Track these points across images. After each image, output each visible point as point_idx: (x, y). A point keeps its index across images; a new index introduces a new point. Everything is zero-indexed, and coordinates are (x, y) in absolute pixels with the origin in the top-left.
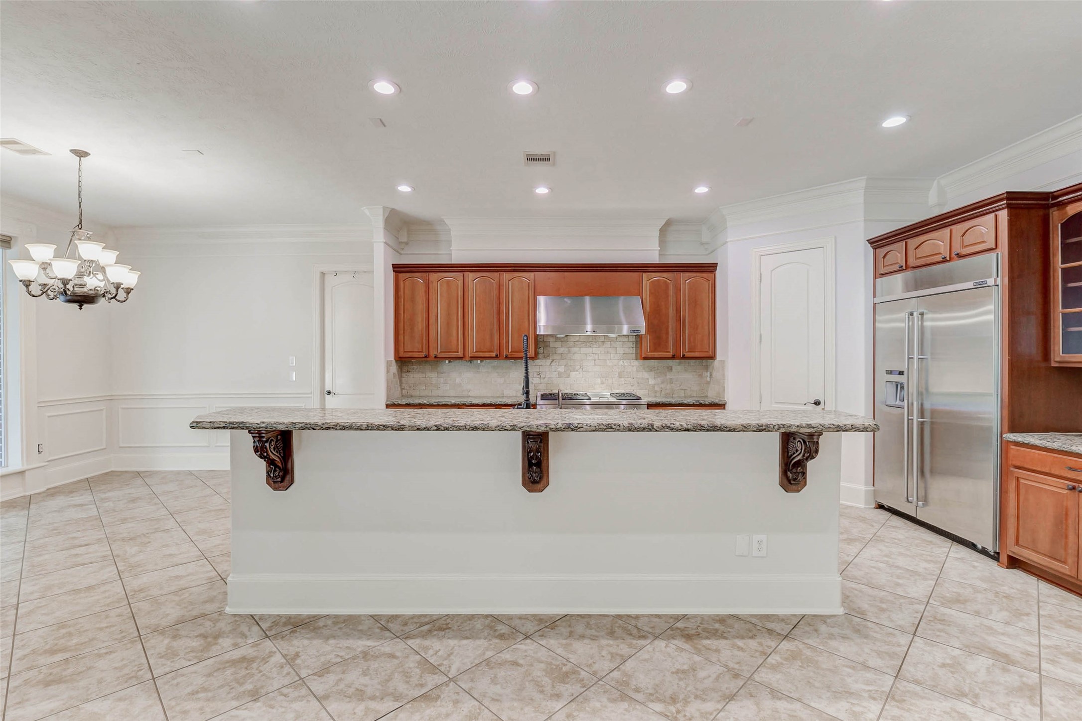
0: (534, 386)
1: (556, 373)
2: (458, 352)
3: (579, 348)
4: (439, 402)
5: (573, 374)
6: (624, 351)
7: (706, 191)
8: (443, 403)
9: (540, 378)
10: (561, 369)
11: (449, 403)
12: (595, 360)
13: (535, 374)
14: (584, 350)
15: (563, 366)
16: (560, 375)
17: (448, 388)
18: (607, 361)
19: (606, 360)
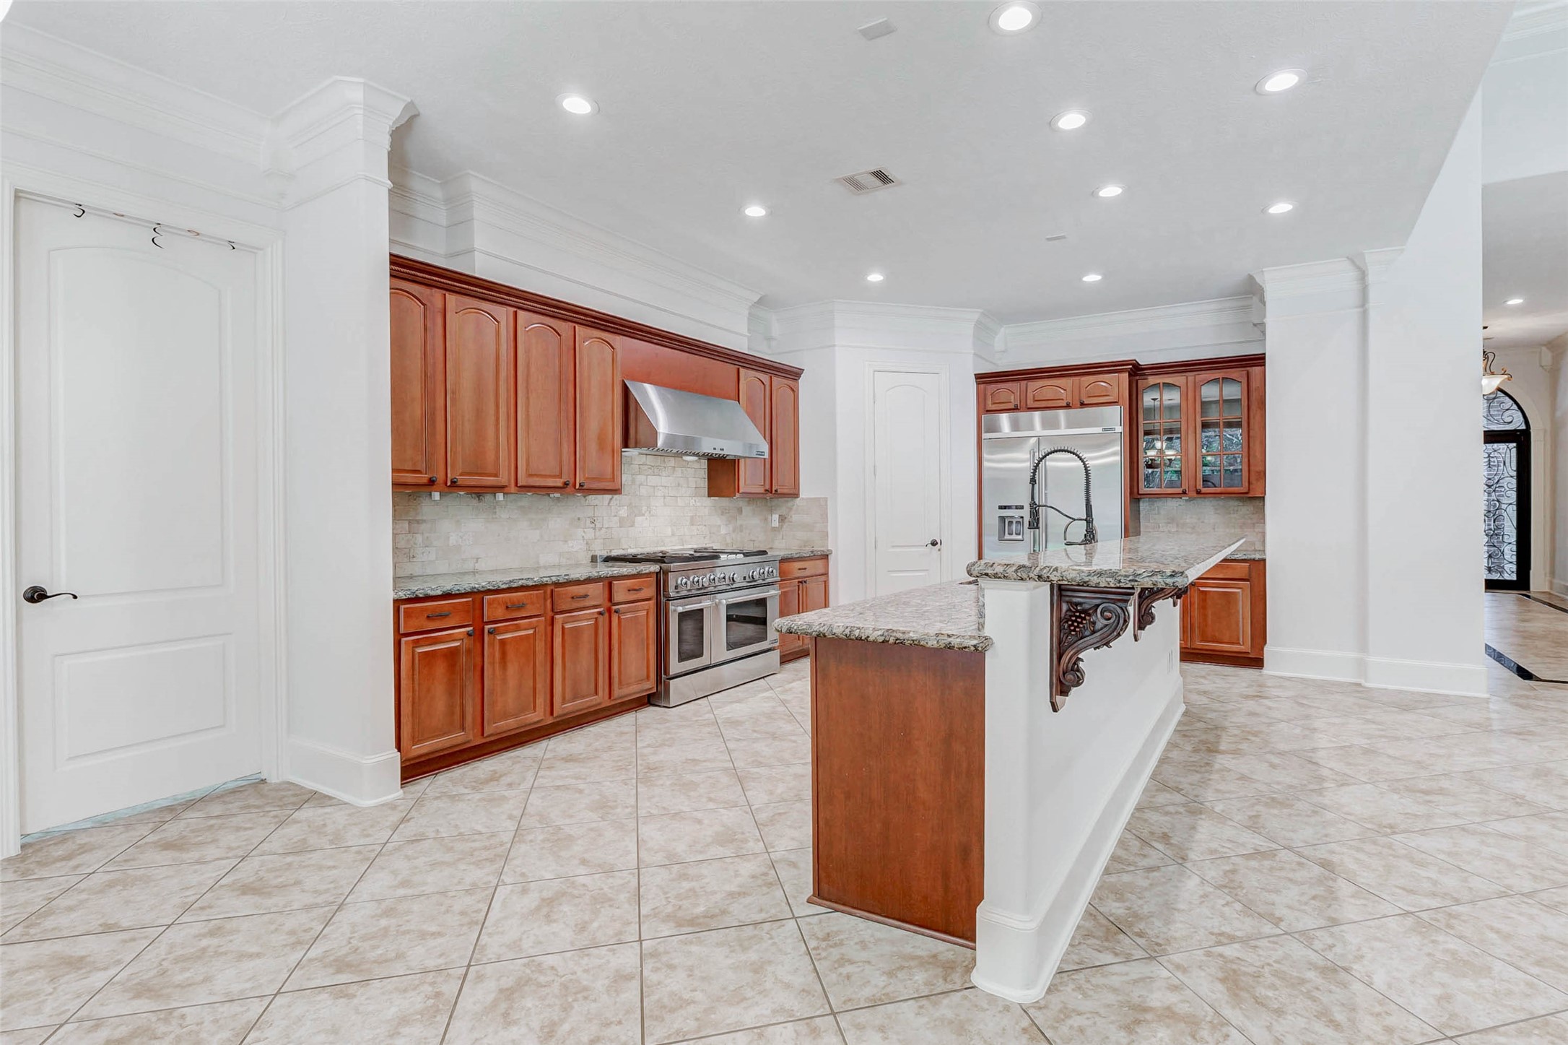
0: (587, 543)
1: (616, 519)
2: (496, 475)
3: (645, 477)
4: (511, 582)
5: (639, 519)
6: (696, 482)
7: (879, 280)
8: (520, 583)
9: (594, 529)
10: (623, 512)
11: (530, 583)
12: (664, 497)
13: (588, 522)
14: (653, 480)
15: (626, 507)
16: (622, 522)
17: (432, 557)
18: (678, 499)
19: (677, 497)
